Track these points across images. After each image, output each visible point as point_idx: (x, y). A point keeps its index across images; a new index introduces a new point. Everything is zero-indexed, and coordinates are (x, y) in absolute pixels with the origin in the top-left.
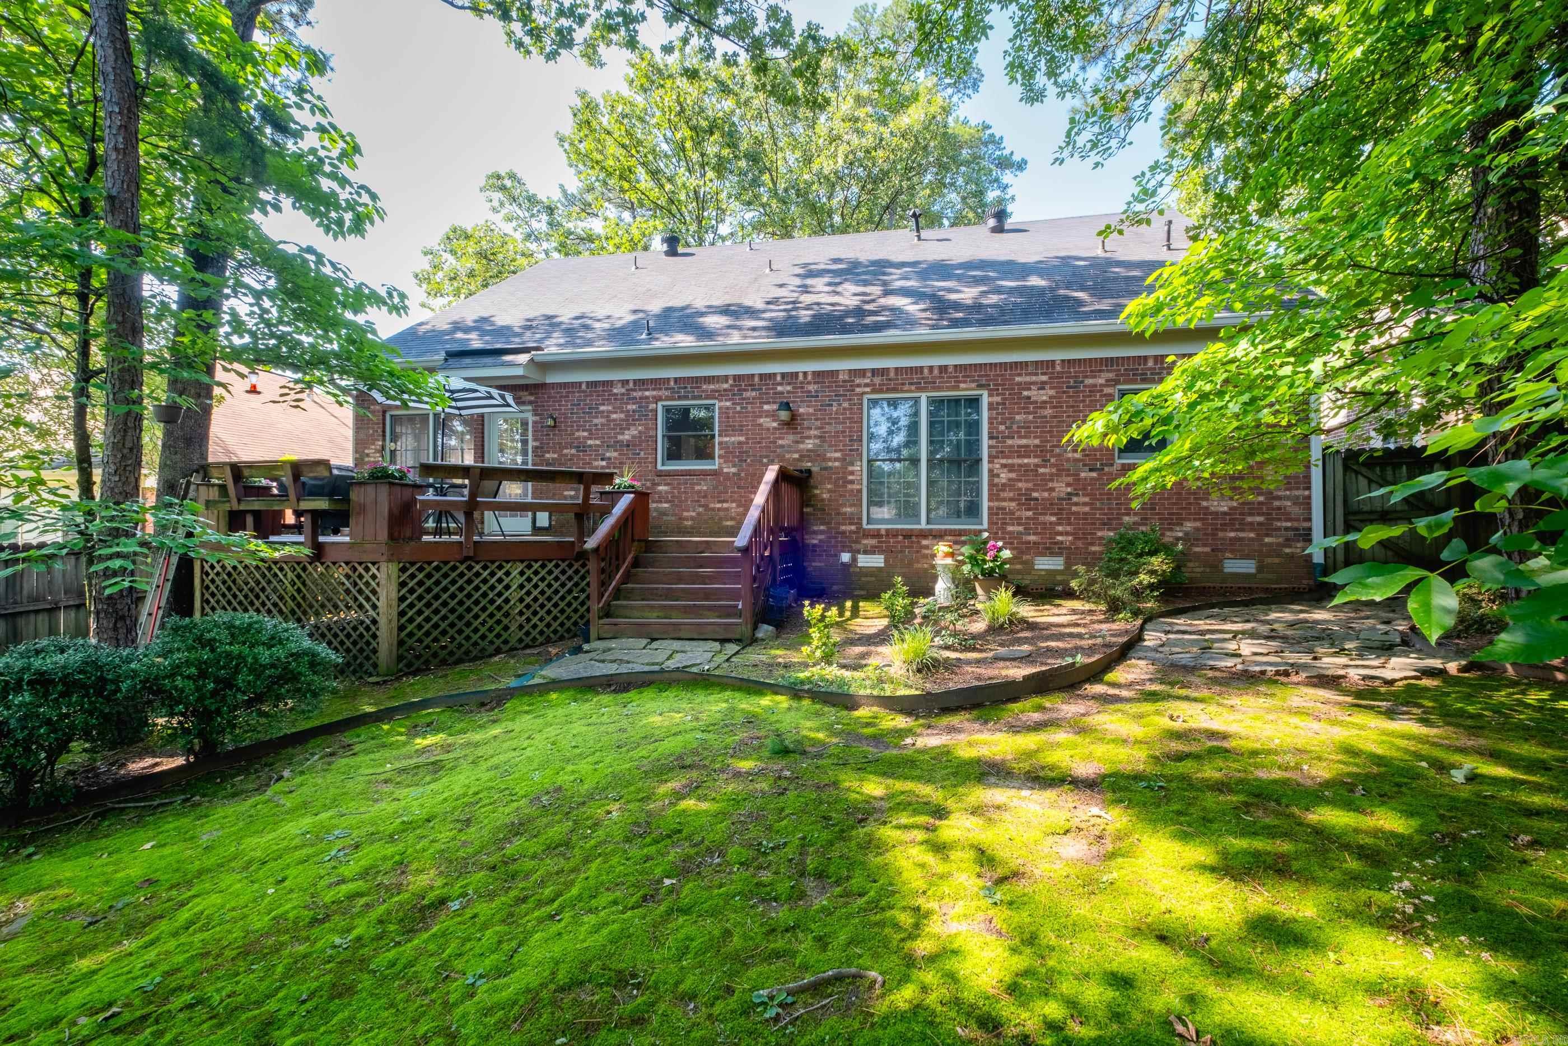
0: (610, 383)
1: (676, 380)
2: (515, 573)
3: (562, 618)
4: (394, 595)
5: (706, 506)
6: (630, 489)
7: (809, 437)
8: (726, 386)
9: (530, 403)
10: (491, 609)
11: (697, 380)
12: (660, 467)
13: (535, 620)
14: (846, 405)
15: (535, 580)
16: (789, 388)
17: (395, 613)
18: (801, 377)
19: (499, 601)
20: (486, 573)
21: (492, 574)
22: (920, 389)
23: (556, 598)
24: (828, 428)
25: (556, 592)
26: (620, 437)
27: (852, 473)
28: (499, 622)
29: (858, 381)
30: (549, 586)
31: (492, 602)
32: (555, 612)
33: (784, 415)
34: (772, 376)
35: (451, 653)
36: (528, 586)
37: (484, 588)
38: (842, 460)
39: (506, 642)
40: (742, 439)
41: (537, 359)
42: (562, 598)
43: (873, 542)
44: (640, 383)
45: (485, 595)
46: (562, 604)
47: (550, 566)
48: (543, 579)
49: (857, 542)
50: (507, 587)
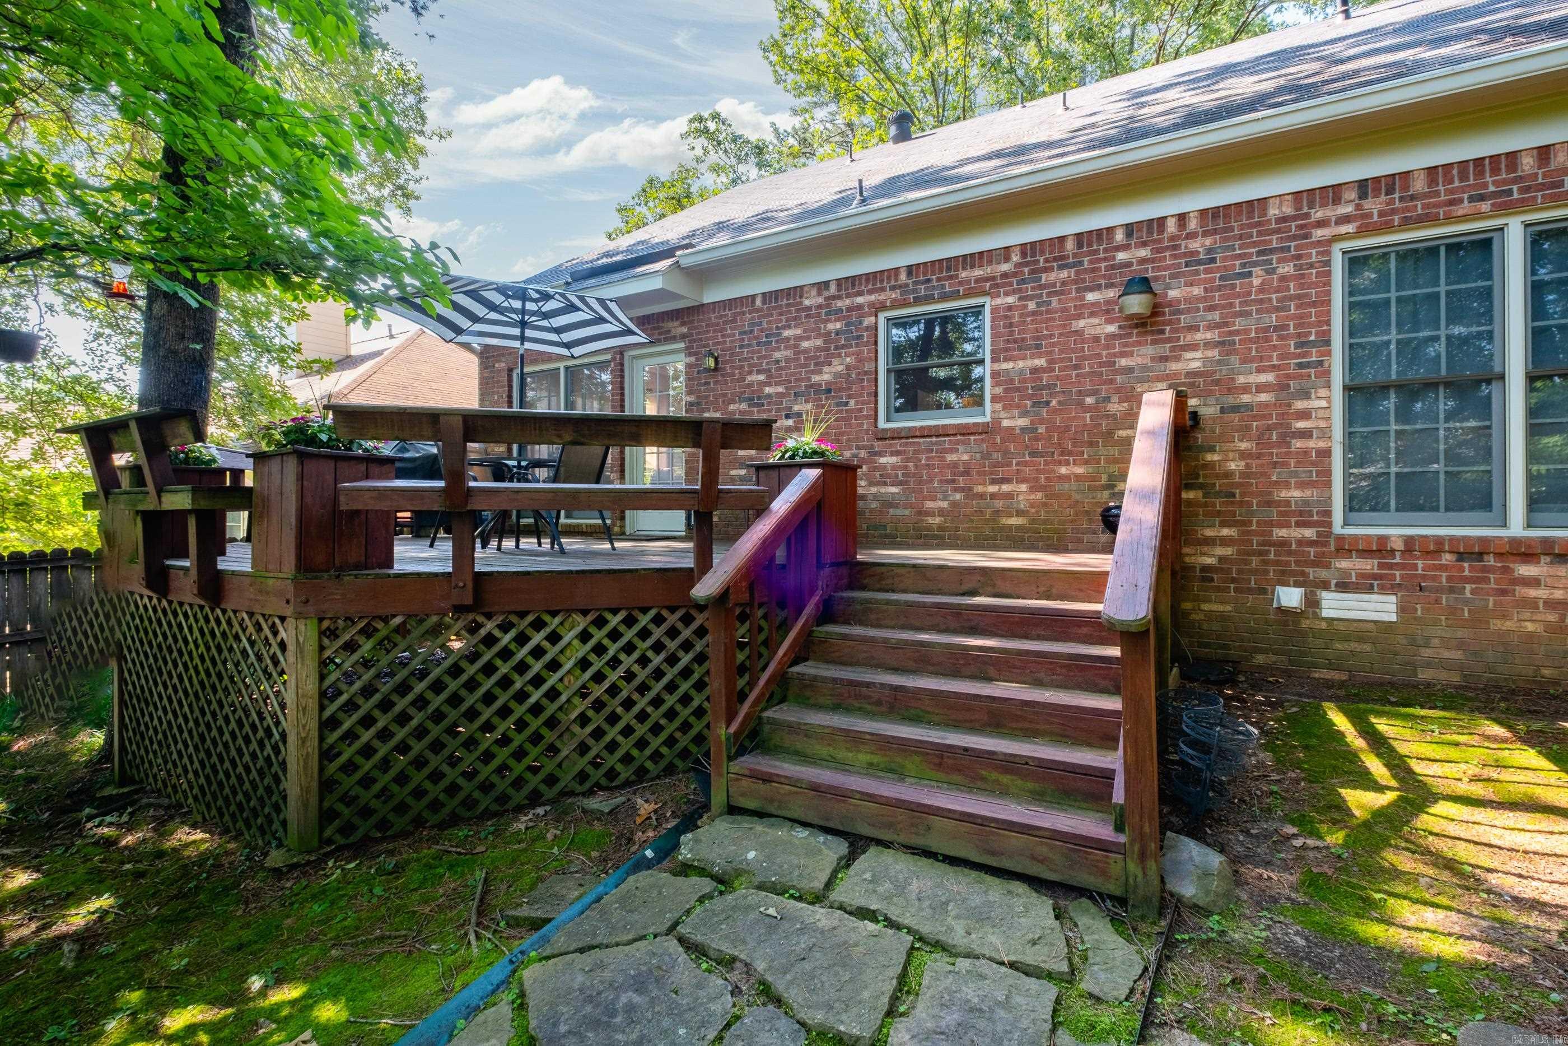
0: (797, 292)
1: (910, 269)
2: (568, 636)
3: (671, 728)
4: (311, 686)
5: (967, 490)
6: (815, 459)
7: (1193, 347)
8: (1005, 267)
9: (683, 337)
10: (520, 710)
11: (950, 264)
12: (882, 424)
13: (612, 733)
14: (1287, 269)
15: (613, 649)
16: (1144, 253)
17: (314, 725)
18: (1171, 226)
19: (536, 696)
20: (506, 639)
21: (522, 639)
22: (1506, 206)
23: (658, 687)
24: (1239, 324)
25: (658, 674)
26: (816, 378)
27: (1305, 415)
28: (536, 738)
29: (1318, 214)
30: (644, 661)
31: (521, 696)
32: (656, 715)
33: (1136, 304)
34: (1104, 234)
35: (435, 806)
36: (598, 664)
37: (504, 668)
38: (1282, 387)
39: (551, 780)
40: (1040, 362)
41: (685, 262)
42: (671, 688)
43: (1369, 565)
44: (850, 284)
45: (505, 683)
46: (670, 700)
47: (644, 620)
48: (629, 648)
49: (1317, 563)
50: (554, 665)
